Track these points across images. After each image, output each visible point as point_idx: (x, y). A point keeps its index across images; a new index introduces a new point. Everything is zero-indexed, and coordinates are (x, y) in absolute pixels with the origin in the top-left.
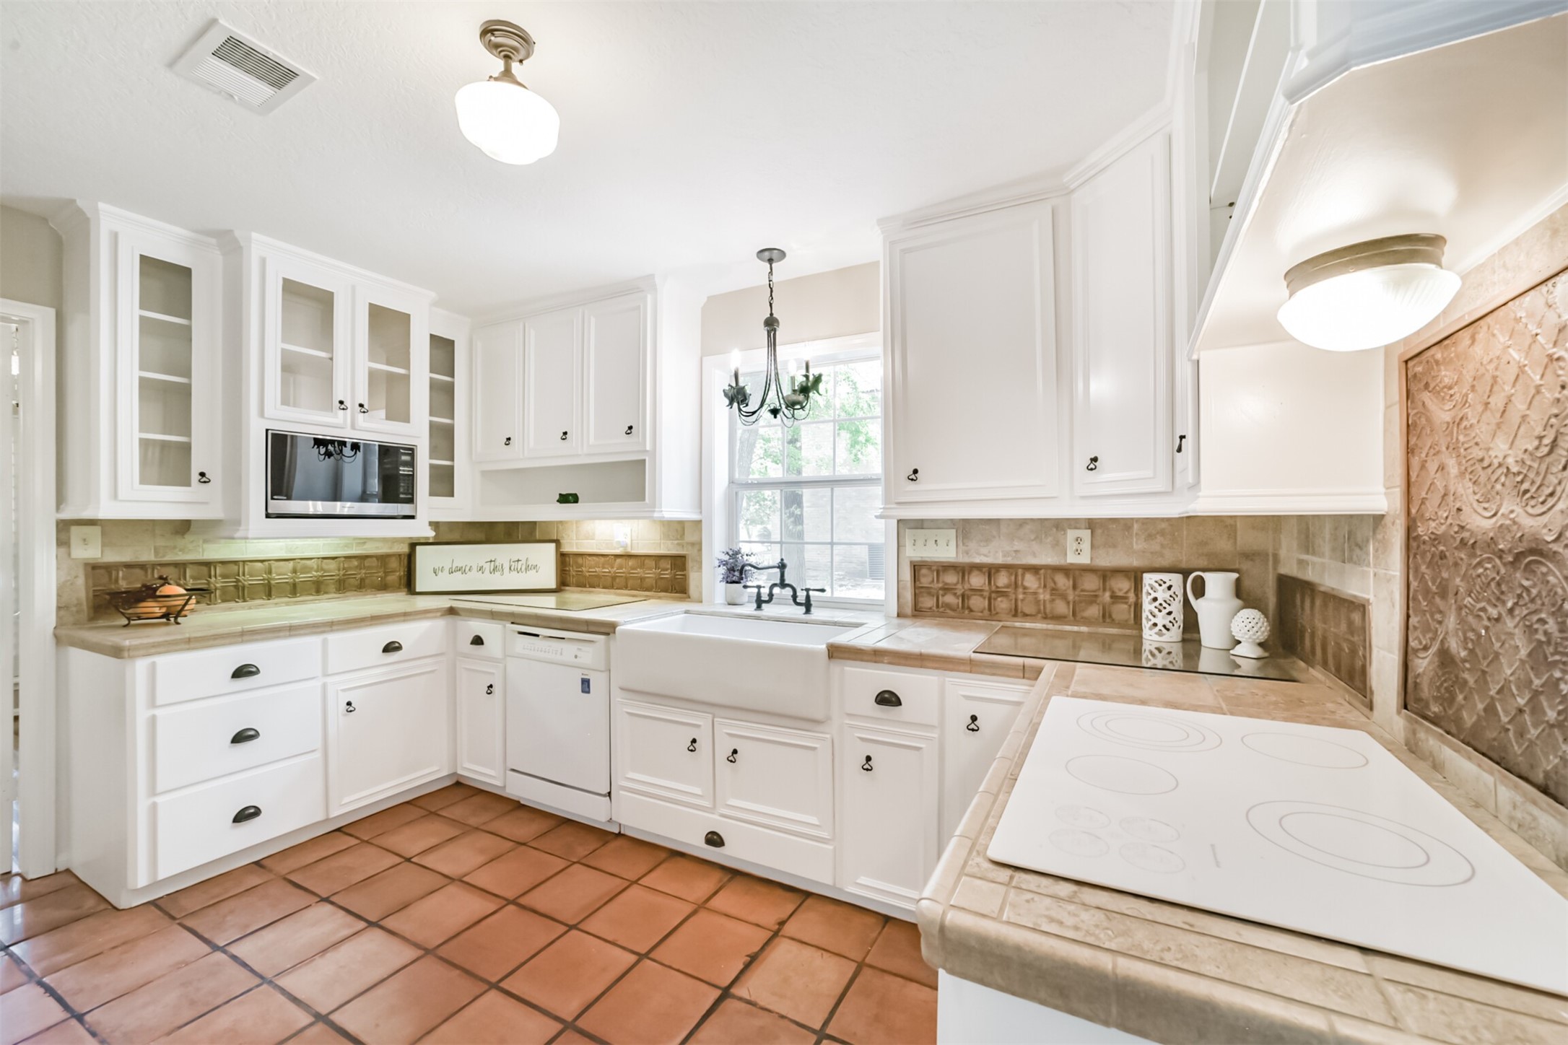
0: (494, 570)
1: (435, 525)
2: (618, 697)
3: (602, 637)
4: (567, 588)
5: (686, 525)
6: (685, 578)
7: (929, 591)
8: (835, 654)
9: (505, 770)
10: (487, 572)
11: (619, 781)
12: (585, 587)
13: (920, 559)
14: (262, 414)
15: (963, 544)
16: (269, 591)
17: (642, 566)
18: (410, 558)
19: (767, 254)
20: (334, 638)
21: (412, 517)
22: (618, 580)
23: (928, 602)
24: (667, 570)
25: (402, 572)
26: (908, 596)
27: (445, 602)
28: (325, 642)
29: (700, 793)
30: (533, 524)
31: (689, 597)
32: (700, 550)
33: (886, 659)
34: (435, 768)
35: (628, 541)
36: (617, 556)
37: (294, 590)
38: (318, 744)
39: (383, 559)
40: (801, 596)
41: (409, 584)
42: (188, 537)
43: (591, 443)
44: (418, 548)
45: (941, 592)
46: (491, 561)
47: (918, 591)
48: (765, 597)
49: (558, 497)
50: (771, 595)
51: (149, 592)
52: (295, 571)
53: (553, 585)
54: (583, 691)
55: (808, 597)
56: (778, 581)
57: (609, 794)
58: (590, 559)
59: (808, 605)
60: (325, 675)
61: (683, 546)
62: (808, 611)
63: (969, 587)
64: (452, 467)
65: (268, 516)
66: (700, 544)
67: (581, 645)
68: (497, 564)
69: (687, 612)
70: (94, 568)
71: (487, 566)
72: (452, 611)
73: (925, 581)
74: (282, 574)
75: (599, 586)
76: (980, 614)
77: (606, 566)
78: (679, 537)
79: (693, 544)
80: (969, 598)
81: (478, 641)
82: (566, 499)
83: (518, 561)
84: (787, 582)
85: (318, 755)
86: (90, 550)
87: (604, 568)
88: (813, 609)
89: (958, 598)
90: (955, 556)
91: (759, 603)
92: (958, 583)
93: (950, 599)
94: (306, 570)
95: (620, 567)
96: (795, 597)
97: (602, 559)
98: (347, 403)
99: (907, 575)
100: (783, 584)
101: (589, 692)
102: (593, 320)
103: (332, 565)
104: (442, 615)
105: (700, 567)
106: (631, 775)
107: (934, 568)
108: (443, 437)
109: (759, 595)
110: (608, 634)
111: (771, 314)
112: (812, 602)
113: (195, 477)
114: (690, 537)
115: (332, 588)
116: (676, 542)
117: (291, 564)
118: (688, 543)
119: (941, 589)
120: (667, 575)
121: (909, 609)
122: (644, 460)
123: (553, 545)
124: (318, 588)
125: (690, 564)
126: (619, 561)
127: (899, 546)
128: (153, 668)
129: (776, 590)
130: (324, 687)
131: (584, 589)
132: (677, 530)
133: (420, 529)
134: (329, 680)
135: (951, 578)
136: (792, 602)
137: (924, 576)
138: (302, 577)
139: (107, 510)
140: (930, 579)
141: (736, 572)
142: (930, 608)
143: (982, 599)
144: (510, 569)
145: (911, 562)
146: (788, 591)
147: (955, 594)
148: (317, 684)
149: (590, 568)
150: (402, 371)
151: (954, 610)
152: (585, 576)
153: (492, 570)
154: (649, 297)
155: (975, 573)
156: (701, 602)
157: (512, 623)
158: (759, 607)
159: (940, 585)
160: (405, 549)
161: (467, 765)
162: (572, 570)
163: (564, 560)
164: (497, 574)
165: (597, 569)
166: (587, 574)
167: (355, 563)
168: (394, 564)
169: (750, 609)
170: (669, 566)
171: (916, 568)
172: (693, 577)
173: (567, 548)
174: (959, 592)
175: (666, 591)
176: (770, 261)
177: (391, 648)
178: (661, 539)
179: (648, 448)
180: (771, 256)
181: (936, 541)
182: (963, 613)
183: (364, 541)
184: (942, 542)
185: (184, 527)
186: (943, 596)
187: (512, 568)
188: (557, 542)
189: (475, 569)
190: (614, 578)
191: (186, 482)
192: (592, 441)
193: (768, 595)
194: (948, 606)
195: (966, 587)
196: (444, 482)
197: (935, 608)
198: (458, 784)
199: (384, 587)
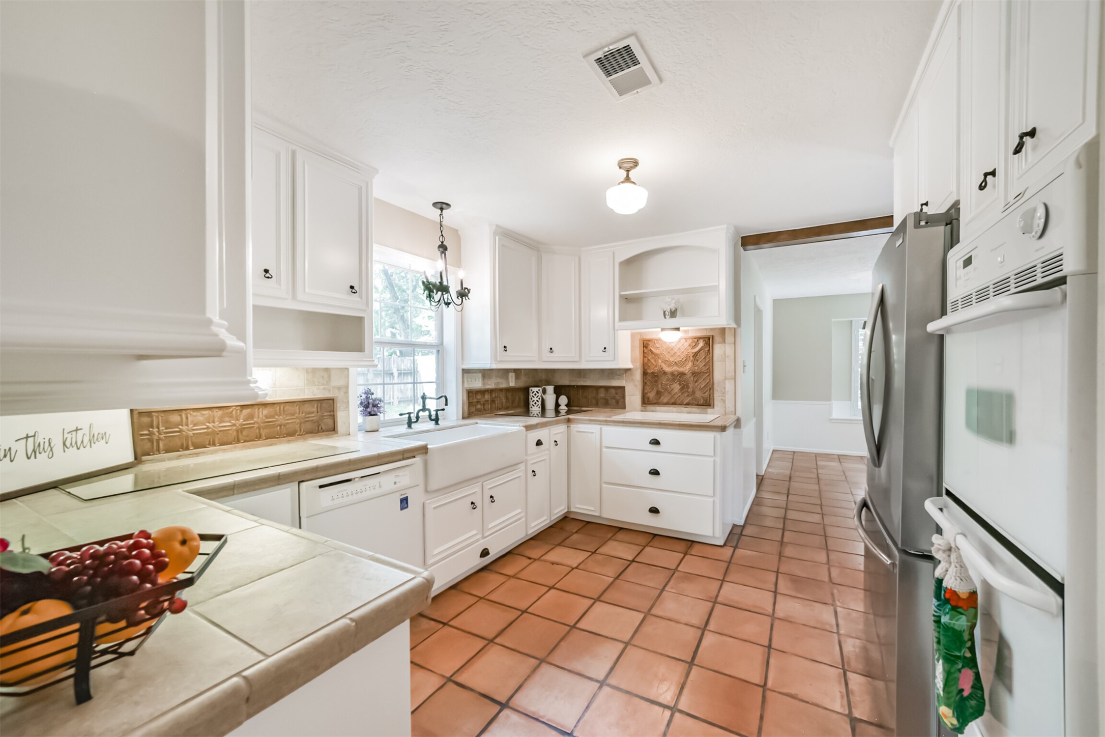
0: (34, 451)
6: (333, 417)
7: (473, 404)
10: (21, 456)
12: (187, 449)
13: (469, 388)
15: (483, 380)
17: (282, 413)
19: (439, 206)
22: (245, 433)
23: (472, 409)
24: (313, 413)
26: (466, 407)
31: (337, 433)
32: (347, 392)
33: (539, 427)
40: (434, 415)
45: (476, 404)
46: (27, 437)
47: (470, 404)
48: (414, 419)
50: (418, 417)
55: (437, 415)
58: (195, 414)
59: (437, 420)
61: (330, 391)
62: (437, 423)
63: (484, 400)
66: (347, 387)
73: (471, 399)
77: (227, 419)
78: (325, 382)
79: (339, 388)
80: (484, 405)
83: (77, 430)
84: (427, 407)
87: (222, 422)
88: (439, 422)
89: (482, 406)
90: (481, 386)
91: (410, 423)
92: (481, 398)
93: (479, 406)
95: (251, 417)
96: (430, 416)
99: (465, 397)
100: (425, 409)
105: (348, 406)
107: (474, 392)
109: (410, 418)
111: (442, 242)
112: (439, 417)
114: (336, 381)
116: (322, 387)
118: (334, 388)
119: (476, 402)
120: (314, 417)
121: (466, 415)
122: (363, 318)
125: (339, 406)
126: (246, 412)
127: (463, 382)
131: (187, 452)
132: (323, 377)
135: (478, 397)
136: (428, 419)
137: (471, 396)
140: (473, 398)
143: (487, 405)
144: (64, 444)
145: (467, 390)
146: (427, 413)
147: (481, 404)
149: (195, 425)
151: (480, 412)
152: (187, 437)
153: (30, 451)
155: (486, 393)
156: (349, 434)
158: (410, 426)
159: (476, 400)
162: (160, 432)
163: (144, 422)
165: (210, 425)
166: (191, 433)
170: (315, 409)
171: (469, 393)
172: (340, 416)
174: (482, 403)
175: (311, 432)
176: (442, 209)
178: (305, 385)
180: (442, 206)
181: (475, 379)
184: (477, 380)
187: (68, 444)
193: (416, 417)
194: (478, 410)
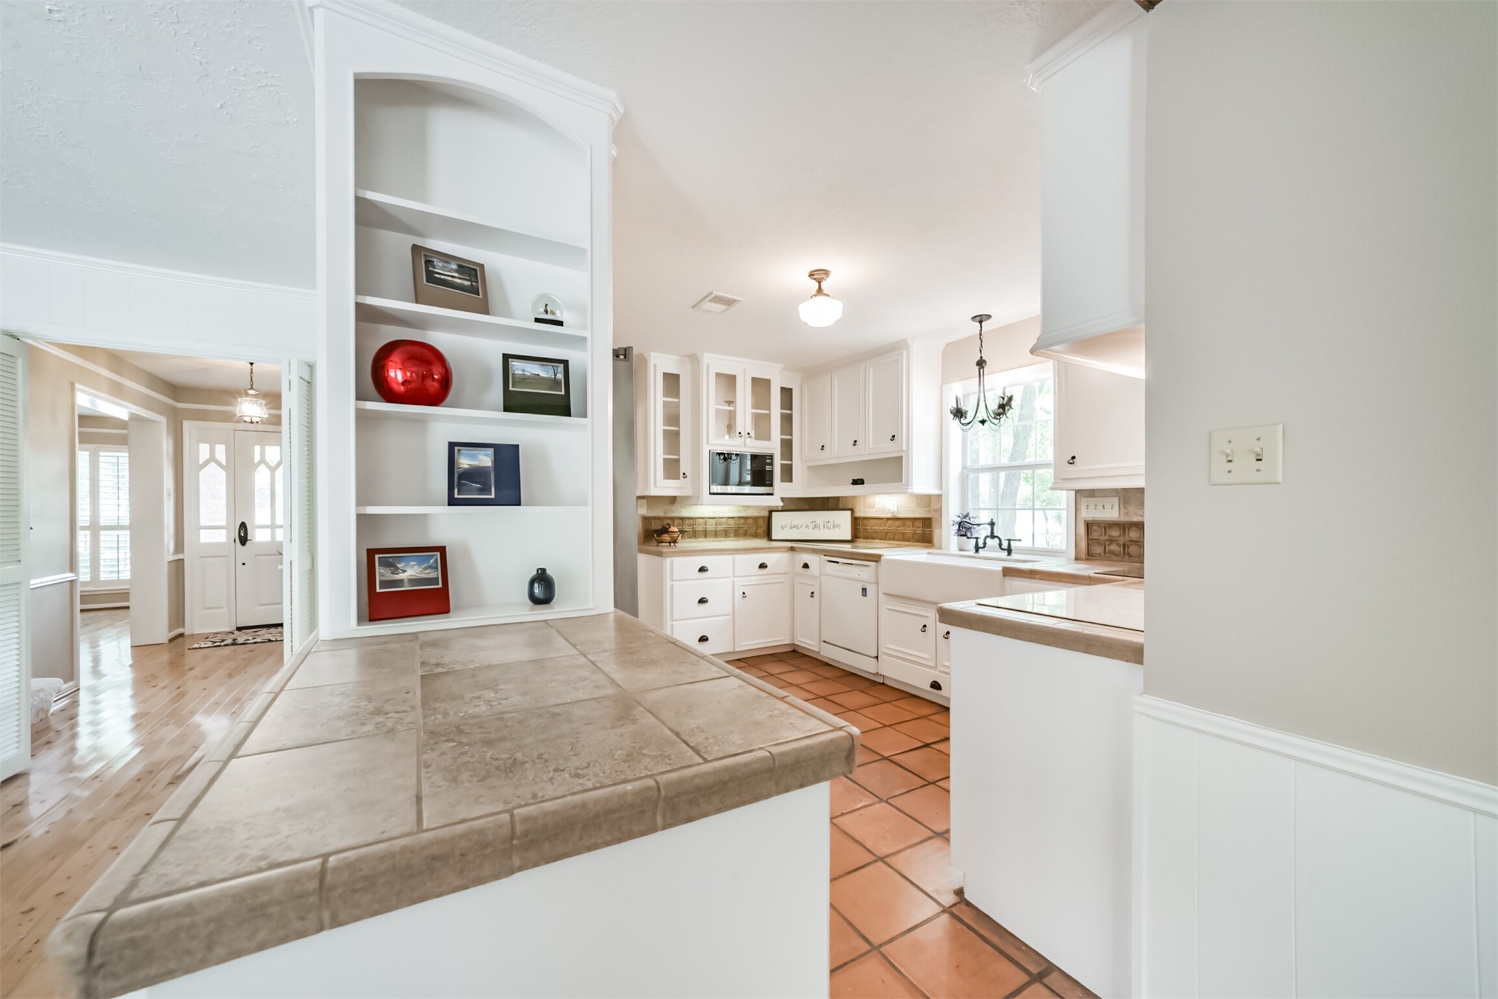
0: (814, 527)
1: (783, 499)
2: (882, 598)
3: (874, 563)
4: (858, 540)
5: (932, 498)
6: (931, 534)
7: (1098, 541)
8: (1007, 573)
9: (820, 642)
10: (811, 528)
11: (882, 649)
13: (1091, 519)
14: (708, 443)
15: (1125, 508)
16: (705, 534)
17: (904, 525)
18: (769, 520)
19: (978, 319)
20: (739, 557)
21: (772, 494)
22: (889, 535)
23: (1098, 549)
24: (919, 528)
25: (765, 528)
26: (1083, 545)
27: (789, 544)
28: (734, 559)
29: (928, 658)
30: (837, 499)
31: (933, 546)
32: (941, 514)
33: (1037, 577)
34: (783, 638)
35: (896, 510)
36: (888, 519)
37: (716, 534)
38: (730, 611)
39: (756, 519)
40: (1005, 545)
41: (768, 535)
42: (676, 505)
43: (870, 446)
44: (774, 513)
45: (1107, 542)
46: (813, 522)
47: (1090, 541)
48: (981, 544)
49: (851, 481)
50: (985, 544)
51: (665, 530)
52: (716, 524)
53: (849, 538)
54: (863, 595)
55: (1009, 545)
56: (989, 534)
57: (877, 657)
58: (872, 521)
59: (1009, 551)
60: (734, 576)
61: (930, 512)
62: (1010, 555)
63: (1129, 539)
64: (791, 465)
65: (710, 494)
66: (941, 510)
67: (863, 568)
68: (816, 523)
69: (929, 553)
70: (646, 519)
71: (810, 525)
72: (792, 549)
73: (1095, 535)
74: (711, 526)
75: (877, 538)
76: (1137, 559)
77: (882, 526)
78: (927, 505)
79: (936, 510)
80: (1128, 547)
81: (806, 566)
82: (856, 482)
83: (829, 522)
84: (995, 534)
85: (730, 617)
86: (643, 511)
87: (880, 526)
88: (1012, 552)
89: (1120, 547)
90: (1117, 516)
91: (977, 549)
92: (1120, 536)
93: (1114, 547)
94: (721, 524)
95: (890, 526)
96: (1000, 545)
97: (879, 521)
98: (742, 433)
99: (1082, 530)
100: (992, 536)
101: (866, 596)
102: (871, 370)
103: (732, 522)
104: (787, 551)
105: (941, 526)
106: (889, 646)
107: (1102, 525)
108: (787, 446)
109: (977, 543)
110: (877, 562)
111: (981, 357)
112: (1012, 548)
113: (682, 475)
114: (934, 506)
115: (732, 534)
116: (925, 509)
117: (714, 520)
118: (933, 510)
119: (1107, 540)
120: (919, 531)
121: (1083, 555)
122: (901, 457)
123: (849, 512)
124: (726, 534)
125: (934, 523)
126: (890, 522)
127: (1077, 510)
128: (672, 562)
129: (988, 540)
130: (733, 582)
131: (868, 540)
132: (926, 501)
133: (775, 501)
134: (736, 579)
135: (1115, 533)
136: (998, 548)
137: (1095, 531)
138: (720, 528)
139: (654, 492)
140: (1100, 533)
141: (964, 529)
142: (1099, 554)
143: (1139, 549)
144: (824, 527)
145: (1085, 521)
146: (996, 541)
147: (1118, 544)
148: (730, 580)
149: (872, 527)
150: (766, 412)
151: (1117, 555)
152: (869, 532)
154: (905, 353)
155: (1134, 528)
156: (941, 548)
157: (825, 555)
158: (977, 552)
159: (1107, 538)
160: (766, 514)
161: (799, 639)
162: (861, 528)
163: (856, 521)
164: (817, 530)
165: (877, 528)
166: (871, 531)
167: (742, 521)
168: (761, 522)
169: (972, 553)
170: (921, 525)
171: (1089, 525)
172: (936, 532)
173: (858, 514)
174: (1121, 543)
175: (919, 542)
176: (981, 322)
177: (763, 566)
178: (916, 507)
179: (904, 449)
180: (981, 319)
181: (1103, 506)
182: (1124, 557)
183: (747, 507)
184: (1108, 507)
185: (673, 500)
186: (1109, 545)
188: (852, 510)
189: (804, 526)
190: (886, 533)
191: (678, 478)
192: (871, 445)
193: (983, 544)
194: (1112, 552)
195: (1126, 539)
196: (788, 474)
197: (1102, 554)
198: (794, 651)
199: (756, 536)
